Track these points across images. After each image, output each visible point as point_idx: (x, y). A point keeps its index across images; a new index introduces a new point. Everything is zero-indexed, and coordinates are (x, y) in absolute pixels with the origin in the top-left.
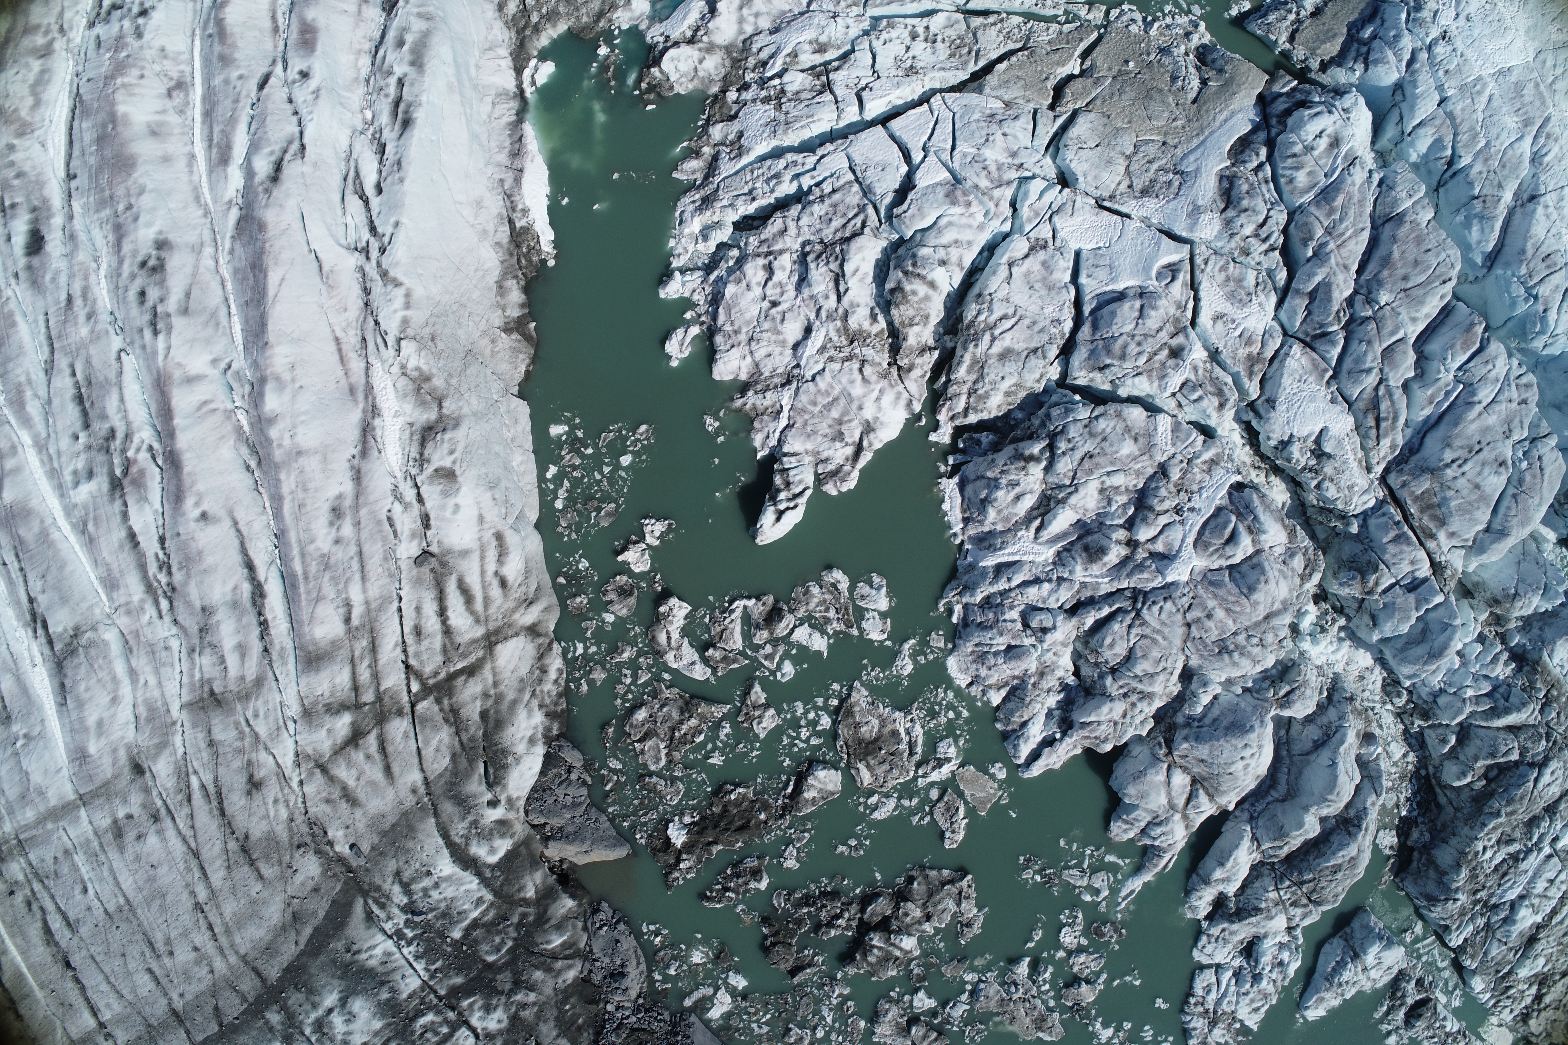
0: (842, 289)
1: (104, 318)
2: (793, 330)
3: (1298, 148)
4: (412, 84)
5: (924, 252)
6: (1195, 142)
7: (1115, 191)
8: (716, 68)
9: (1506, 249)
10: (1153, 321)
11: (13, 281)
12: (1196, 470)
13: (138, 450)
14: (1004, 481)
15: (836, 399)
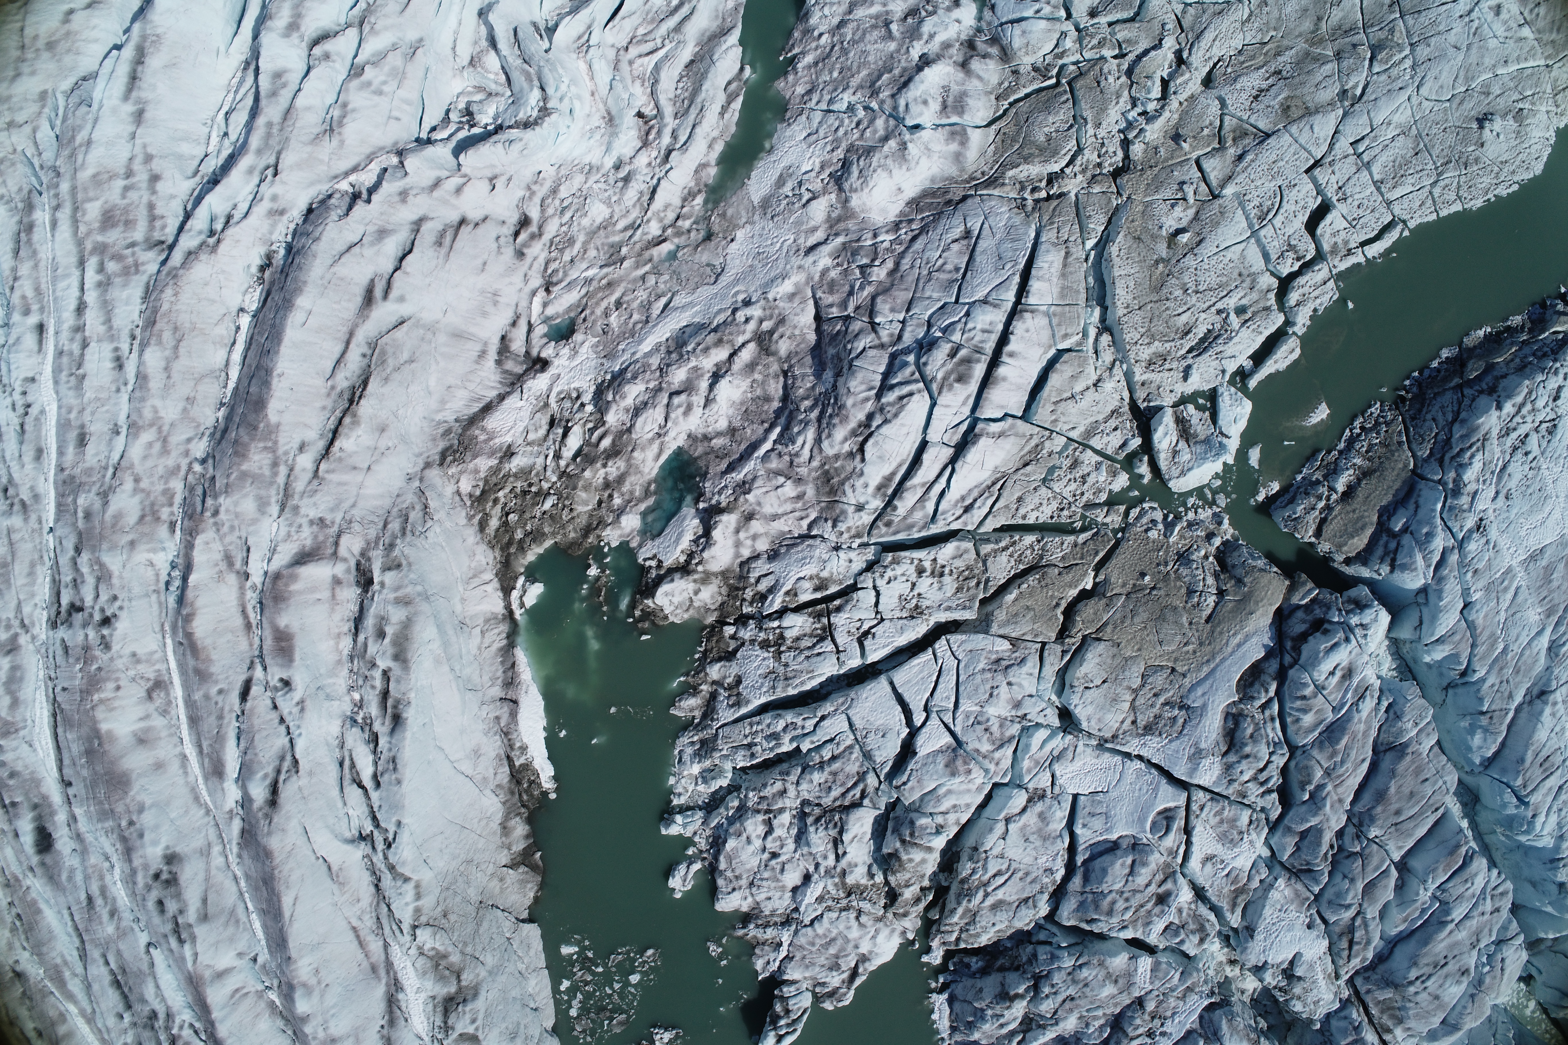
0: (840, 852)
1: (127, 916)
2: (793, 878)
3: (1309, 691)
4: (398, 681)
5: (923, 821)
6: (1206, 670)
7: (1118, 730)
8: (712, 597)
9: (1506, 751)
10: (1143, 876)
11: (30, 875)
12: (1172, 1000)
13: (181, 1028)
14: (989, 1012)
15: (833, 940)
